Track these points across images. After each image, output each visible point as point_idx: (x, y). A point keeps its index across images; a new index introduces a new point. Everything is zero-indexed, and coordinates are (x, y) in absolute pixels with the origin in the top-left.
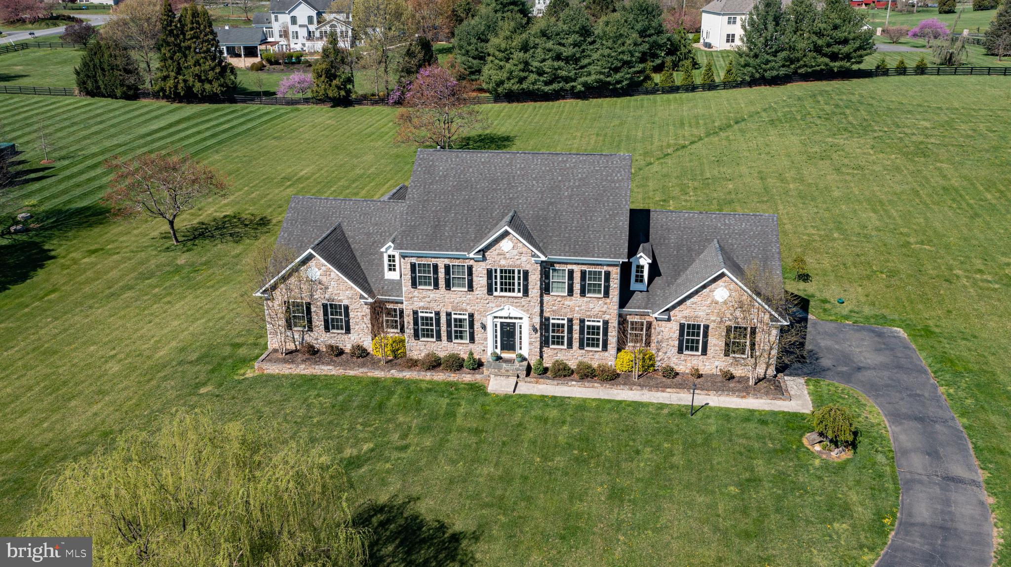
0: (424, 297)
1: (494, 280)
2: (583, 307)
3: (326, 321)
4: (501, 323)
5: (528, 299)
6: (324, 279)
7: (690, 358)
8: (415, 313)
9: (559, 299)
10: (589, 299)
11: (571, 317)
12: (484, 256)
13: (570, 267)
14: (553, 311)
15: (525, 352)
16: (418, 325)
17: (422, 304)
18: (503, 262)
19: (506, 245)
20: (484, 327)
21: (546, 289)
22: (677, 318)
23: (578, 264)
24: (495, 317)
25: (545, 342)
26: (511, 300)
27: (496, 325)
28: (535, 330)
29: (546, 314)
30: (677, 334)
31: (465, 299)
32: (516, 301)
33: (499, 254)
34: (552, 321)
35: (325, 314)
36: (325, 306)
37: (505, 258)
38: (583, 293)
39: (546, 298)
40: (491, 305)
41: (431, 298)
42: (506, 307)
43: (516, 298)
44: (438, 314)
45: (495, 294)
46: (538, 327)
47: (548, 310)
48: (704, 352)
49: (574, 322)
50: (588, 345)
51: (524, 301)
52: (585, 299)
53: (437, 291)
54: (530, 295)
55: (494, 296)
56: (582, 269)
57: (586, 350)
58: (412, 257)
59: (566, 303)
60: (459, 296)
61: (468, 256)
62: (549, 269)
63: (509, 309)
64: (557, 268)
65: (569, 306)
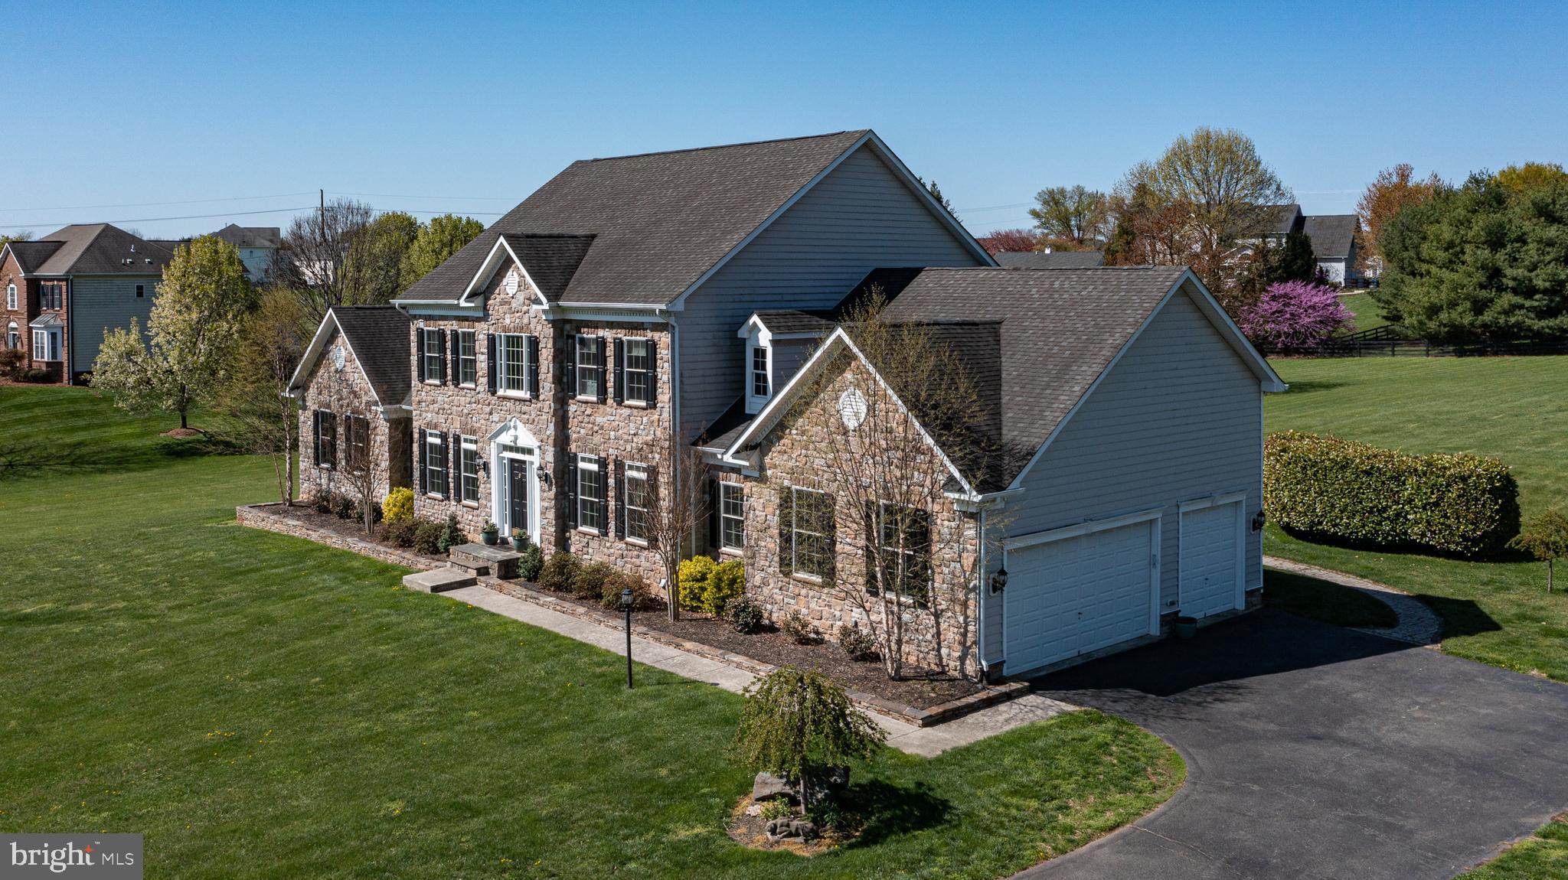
0: (432, 403)
1: (498, 362)
2: (620, 432)
3: (349, 452)
4: (512, 461)
5: (539, 405)
7: (804, 592)
8: (424, 435)
9: (588, 410)
10: (629, 412)
11: (604, 455)
12: (485, 308)
13: (601, 333)
14: (581, 440)
16: (426, 462)
17: (430, 416)
18: (508, 320)
19: (511, 282)
20: (487, 468)
21: (565, 388)
22: (777, 473)
23: (611, 325)
24: (501, 447)
25: (565, 519)
26: (518, 406)
27: (503, 465)
28: (548, 480)
29: (573, 447)
30: (776, 520)
31: (473, 406)
32: (524, 408)
33: (503, 303)
34: (581, 465)
35: (348, 437)
36: (348, 421)
37: (510, 311)
38: (619, 396)
39: (572, 408)
40: (495, 417)
41: (438, 405)
42: (512, 423)
43: (525, 401)
44: (445, 438)
45: (501, 392)
46: (550, 471)
47: (574, 436)
48: (830, 577)
49: (609, 468)
50: (631, 532)
51: (533, 410)
52: (623, 411)
53: (446, 388)
54: (541, 397)
55: (499, 398)
56: (619, 336)
57: (627, 544)
58: (421, 317)
59: (599, 420)
60: (468, 400)
61: (457, 307)
62: (573, 337)
63: (515, 428)
64: (585, 335)
65: (602, 428)
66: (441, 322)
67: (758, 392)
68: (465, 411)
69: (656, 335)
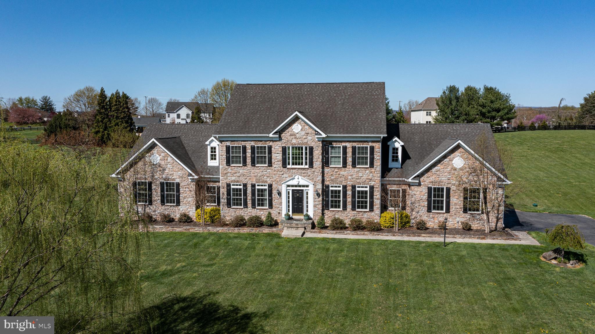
0: (236, 173)
1: (287, 156)
2: (354, 176)
3: (162, 196)
4: (293, 190)
5: (313, 170)
6: (163, 163)
7: (437, 216)
8: (228, 185)
9: (336, 170)
10: (359, 169)
11: (345, 184)
12: (280, 137)
13: (344, 144)
14: (332, 180)
15: (311, 214)
16: (230, 195)
17: (233, 178)
18: (294, 141)
19: (296, 128)
20: (280, 194)
21: (326, 163)
22: (426, 183)
23: (350, 142)
24: (288, 186)
25: (325, 206)
26: (300, 171)
27: (289, 192)
28: (318, 195)
29: (326, 183)
30: (426, 197)
31: (265, 173)
32: (304, 172)
33: (291, 135)
34: (331, 188)
35: (162, 190)
36: (162, 184)
37: (296, 138)
38: (354, 165)
39: (326, 170)
40: (285, 175)
41: (240, 174)
42: (296, 177)
43: (304, 169)
44: (245, 185)
45: (288, 167)
46: (320, 192)
47: (328, 179)
48: (448, 211)
49: (348, 188)
50: (358, 208)
51: (309, 172)
52: (356, 169)
53: (245, 167)
54: (314, 167)
55: (288, 169)
56: (353, 145)
57: (357, 211)
58: (227, 141)
59: (341, 173)
60: (261, 171)
61: (268, 137)
62: (329, 146)
63: (298, 179)
64: (334, 146)
65: (344, 176)
66: (242, 143)
67: (393, 160)
68: (259, 175)
69: (374, 144)
